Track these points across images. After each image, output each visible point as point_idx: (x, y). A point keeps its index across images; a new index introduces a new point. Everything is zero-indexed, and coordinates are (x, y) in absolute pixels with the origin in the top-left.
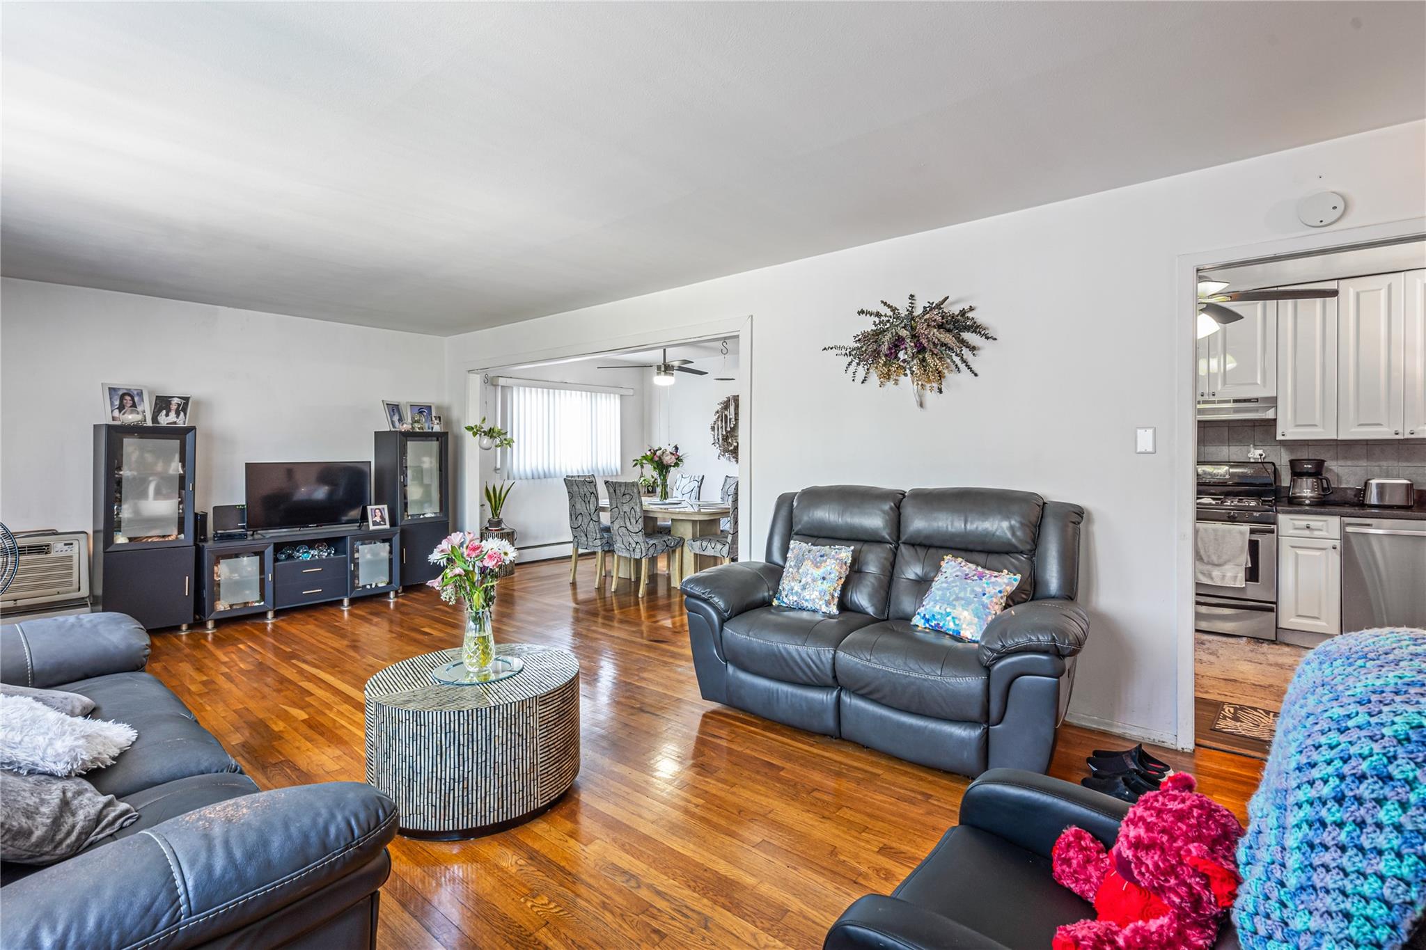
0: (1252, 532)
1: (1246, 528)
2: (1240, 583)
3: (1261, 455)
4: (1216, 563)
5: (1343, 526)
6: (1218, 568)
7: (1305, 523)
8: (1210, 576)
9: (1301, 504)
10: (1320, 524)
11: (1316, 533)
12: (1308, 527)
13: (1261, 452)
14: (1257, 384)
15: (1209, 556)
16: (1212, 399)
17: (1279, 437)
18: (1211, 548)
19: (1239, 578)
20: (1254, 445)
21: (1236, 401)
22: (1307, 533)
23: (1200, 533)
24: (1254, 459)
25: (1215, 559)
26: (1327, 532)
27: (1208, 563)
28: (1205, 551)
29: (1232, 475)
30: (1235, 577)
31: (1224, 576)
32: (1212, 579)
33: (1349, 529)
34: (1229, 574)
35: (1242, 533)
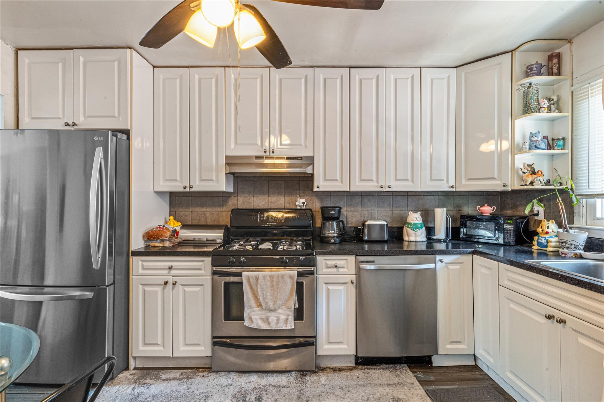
0: (299, 274)
1: (294, 272)
2: (290, 325)
3: (303, 203)
4: (272, 309)
5: (357, 263)
6: (273, 313)
7: (334, 262)
8: (267, 321)
9: (328, 243)
10: (343, 262)
11: (341, 270)
12: (336, 267)
13: (303, 201)
14: (302, 145)
15: (267, 303)
16: (272, 155)
17: (315, 189)
18: (268, 294)
19: (290, 320)
20: (300, 196)
21: (288, 158)
22: (334, 270)
23: (259, 280)
24: (300, 206)
25: (271, 305)
26: (348, 269)
27: (266, 309)
28: (264, 298)
29: (286, 219)
30: (287, 320)
31: (278, 320)
32: (269, 323)
33: (362, 266)
34: (282, 318)
35: (291, 277)
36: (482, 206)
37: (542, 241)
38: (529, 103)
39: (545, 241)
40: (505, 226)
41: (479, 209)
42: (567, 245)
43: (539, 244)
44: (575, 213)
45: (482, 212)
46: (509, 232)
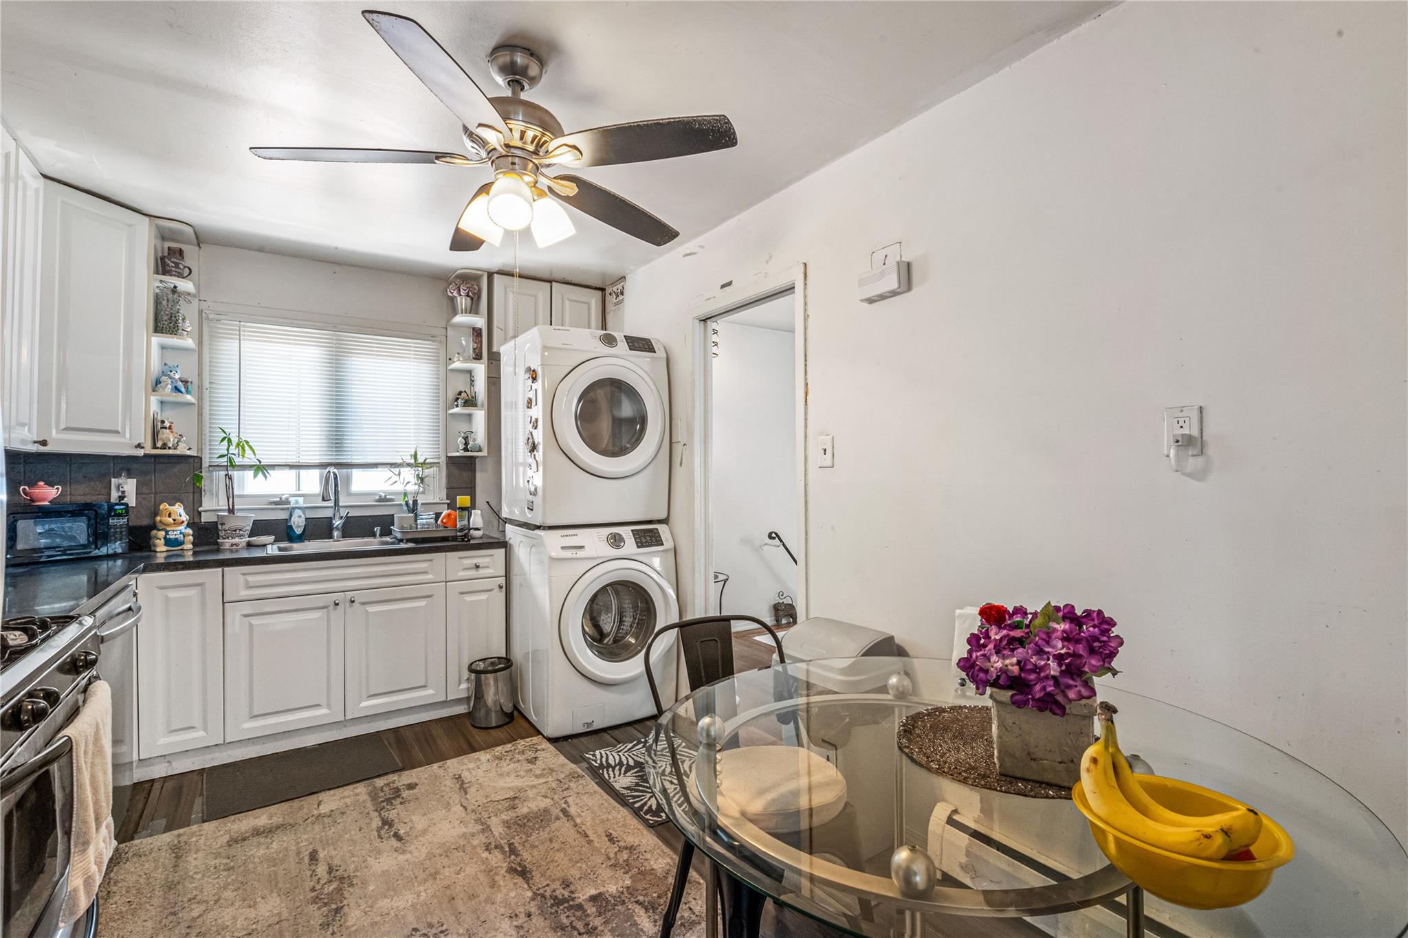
36: (33, 484)
37: (177, 536)
38: (175, 317)
39: (182, 536)
40: (111, 521)
41: (26, 494)
42: (241, 532)
43: (168, 542)
44: (205, 491)
45: (34, 497)
46: (118, 530)
